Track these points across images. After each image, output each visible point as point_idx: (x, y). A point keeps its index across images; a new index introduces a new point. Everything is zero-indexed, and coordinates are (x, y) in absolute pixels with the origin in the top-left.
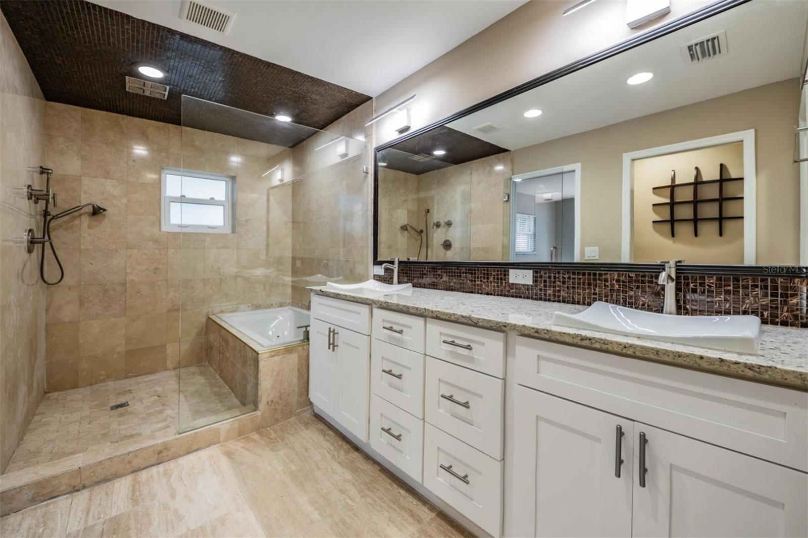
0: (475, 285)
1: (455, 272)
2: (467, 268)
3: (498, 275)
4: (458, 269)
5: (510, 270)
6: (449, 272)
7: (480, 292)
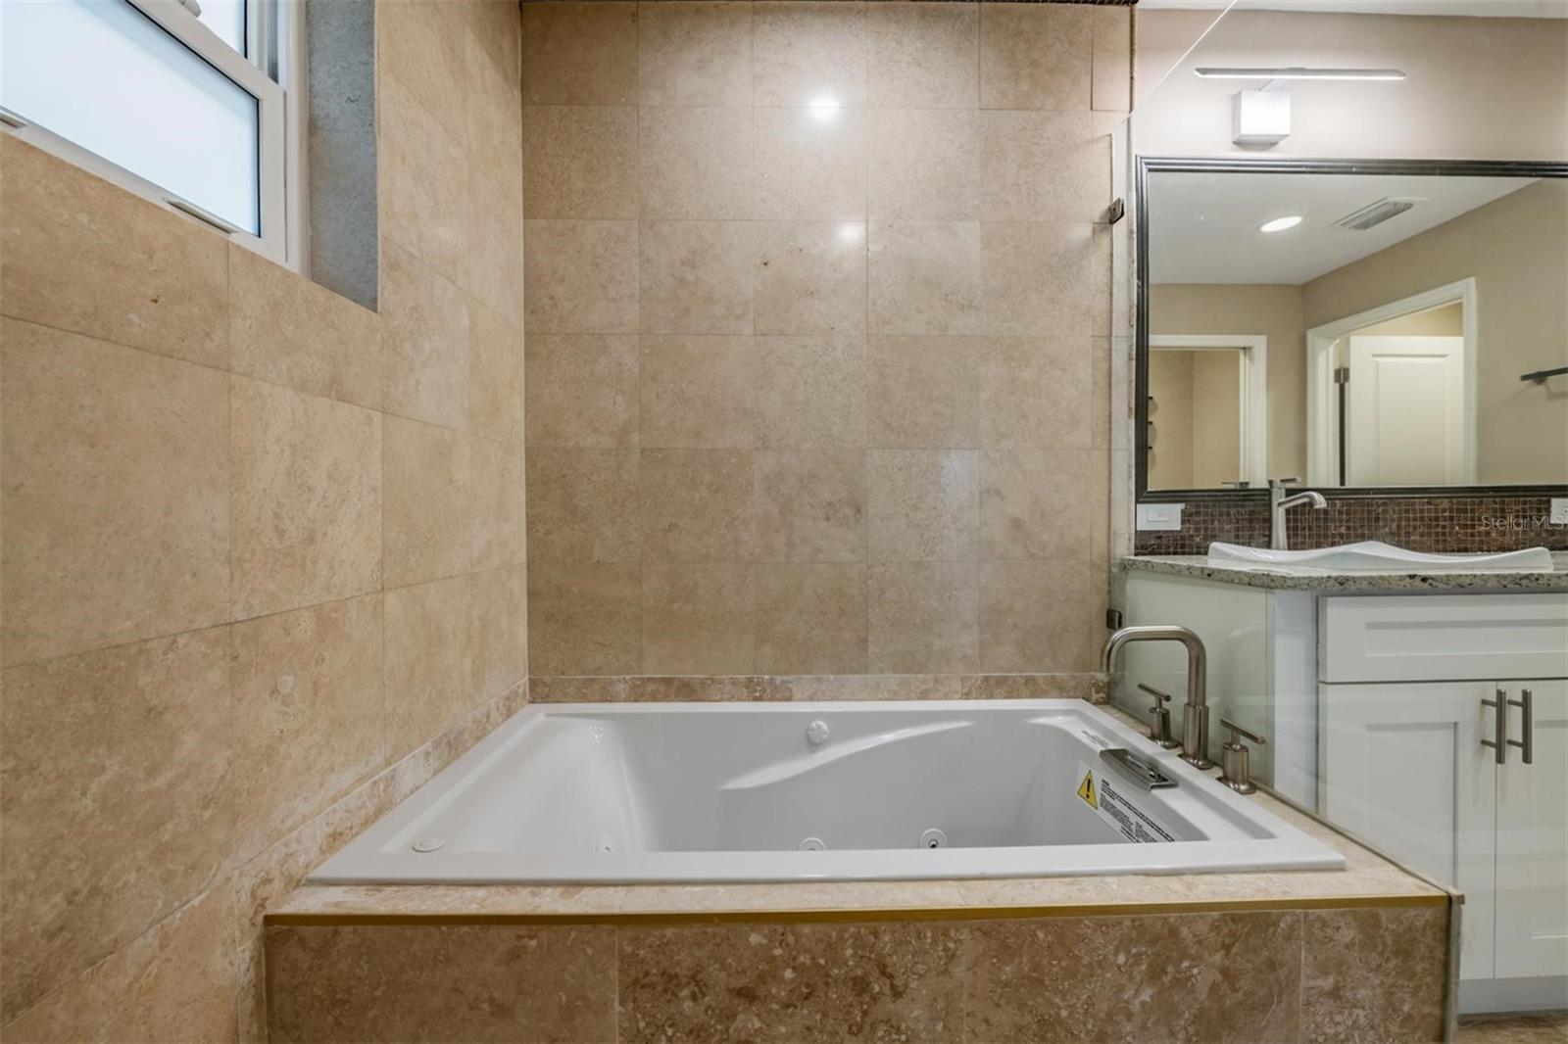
0: (1472, 535)
1: (1422, 511)
2: (1455, 500)
3: (1524, 511)
4: (1429, 503)
5: (1554, 501)
6: (1407, 511)
7: (1485, 548)
